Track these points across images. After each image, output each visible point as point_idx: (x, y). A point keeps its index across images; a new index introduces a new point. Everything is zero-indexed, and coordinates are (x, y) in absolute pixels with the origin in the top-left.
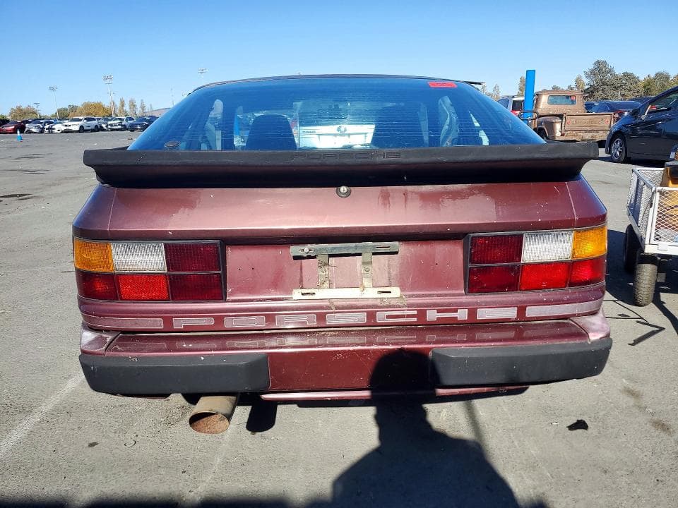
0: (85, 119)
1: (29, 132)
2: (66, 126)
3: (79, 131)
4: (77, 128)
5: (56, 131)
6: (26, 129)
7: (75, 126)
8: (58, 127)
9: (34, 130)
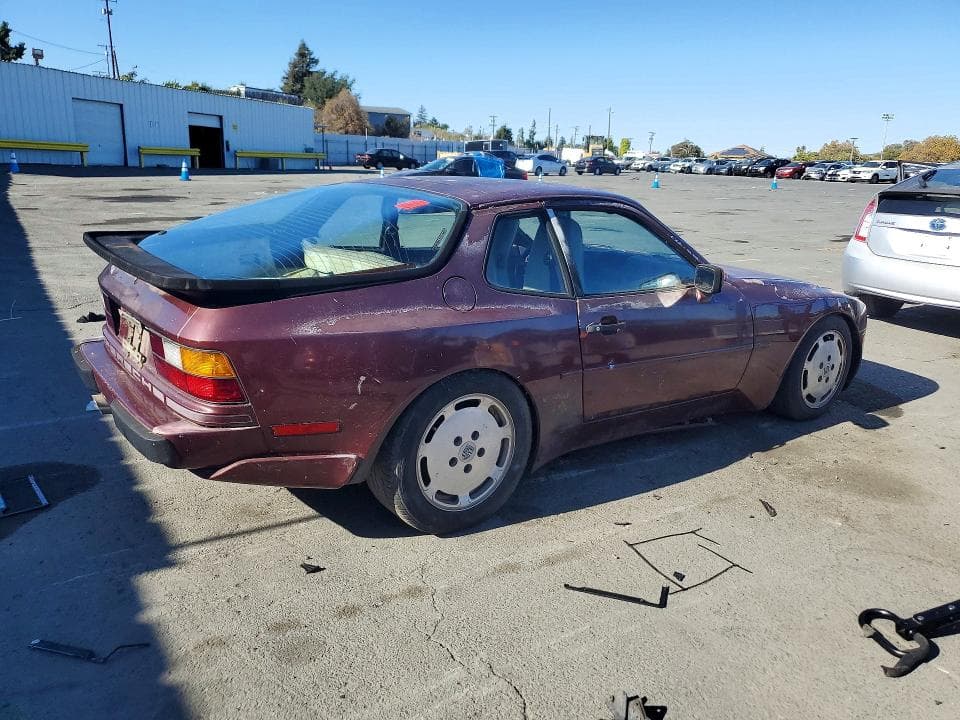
0: (886, 164)
1: (808, 178)
2: (854, 172)
3: (870, 181)
4: (869, 176)
5: (839, 179)
6: (805, 174)
7: (866, 173)
8: (845, 173)
9: (813, 176)
